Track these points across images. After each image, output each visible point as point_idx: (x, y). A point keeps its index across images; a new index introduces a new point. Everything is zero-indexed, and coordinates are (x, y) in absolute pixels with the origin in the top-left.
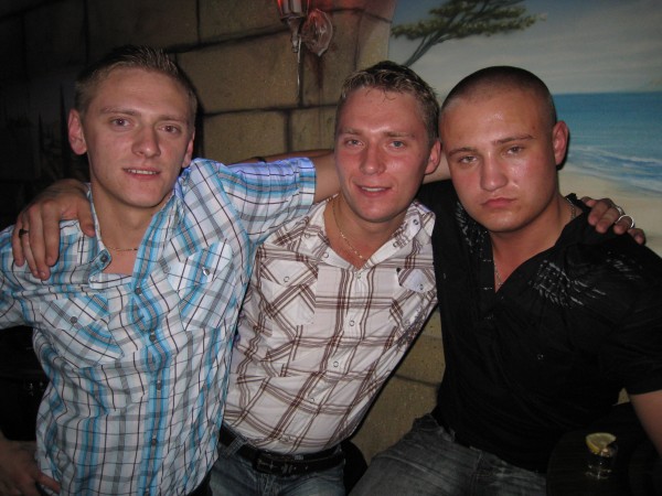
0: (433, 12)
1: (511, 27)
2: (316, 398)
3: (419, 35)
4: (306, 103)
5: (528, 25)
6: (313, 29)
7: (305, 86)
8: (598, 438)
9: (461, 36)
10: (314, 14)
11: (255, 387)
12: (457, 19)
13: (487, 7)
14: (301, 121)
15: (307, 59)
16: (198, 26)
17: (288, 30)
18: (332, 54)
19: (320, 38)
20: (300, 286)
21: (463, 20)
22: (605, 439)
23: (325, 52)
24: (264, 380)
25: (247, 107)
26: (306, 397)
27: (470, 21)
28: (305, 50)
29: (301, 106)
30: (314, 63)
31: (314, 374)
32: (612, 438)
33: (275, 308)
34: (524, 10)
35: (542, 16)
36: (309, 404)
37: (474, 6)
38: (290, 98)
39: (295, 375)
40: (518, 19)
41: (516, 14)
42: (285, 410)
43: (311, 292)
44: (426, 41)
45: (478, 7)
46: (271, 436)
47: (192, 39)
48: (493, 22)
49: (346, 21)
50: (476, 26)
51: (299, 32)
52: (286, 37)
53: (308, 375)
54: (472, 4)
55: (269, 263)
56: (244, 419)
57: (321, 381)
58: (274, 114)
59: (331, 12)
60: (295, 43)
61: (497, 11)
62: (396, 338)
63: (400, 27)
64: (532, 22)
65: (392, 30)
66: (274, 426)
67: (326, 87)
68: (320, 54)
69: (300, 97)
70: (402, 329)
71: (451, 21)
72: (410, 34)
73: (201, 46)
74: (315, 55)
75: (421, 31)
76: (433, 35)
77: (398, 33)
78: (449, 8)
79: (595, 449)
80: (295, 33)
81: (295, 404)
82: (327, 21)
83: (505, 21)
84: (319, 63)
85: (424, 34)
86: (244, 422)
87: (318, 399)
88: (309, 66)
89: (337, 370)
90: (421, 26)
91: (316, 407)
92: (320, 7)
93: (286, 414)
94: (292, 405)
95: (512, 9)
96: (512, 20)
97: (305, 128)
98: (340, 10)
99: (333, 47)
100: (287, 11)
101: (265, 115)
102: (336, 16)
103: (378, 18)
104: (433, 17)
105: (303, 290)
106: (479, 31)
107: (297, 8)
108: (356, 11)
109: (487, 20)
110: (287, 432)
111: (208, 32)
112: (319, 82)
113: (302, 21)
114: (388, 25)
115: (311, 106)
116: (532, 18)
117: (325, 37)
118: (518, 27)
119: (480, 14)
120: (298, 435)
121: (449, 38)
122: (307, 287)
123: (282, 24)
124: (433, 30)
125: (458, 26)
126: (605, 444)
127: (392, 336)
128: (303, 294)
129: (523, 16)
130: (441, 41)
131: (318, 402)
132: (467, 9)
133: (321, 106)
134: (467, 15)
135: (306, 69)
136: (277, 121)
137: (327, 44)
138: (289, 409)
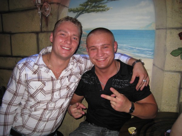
0: (80, 5)
1: (103, 10)
2: (46, 117)
3: (76, 12)
4: (43, 31)
5: (107, 10)
6: (45, 8)
7: (43, 26)
8: (131, 129)
9: (89, 12)
10: (45, 4)
11: (27, 116)
12: (88, 8)
13: (96, 4)
14: (42, 36)
15: (43, 17)
16: (9, 6)
17: (37, 8)
18: (51, 16)
19: (47, 11)
20: (40, 89)
21: (89, 8)
22: (133, 129)
23: (49, 16)
24: (29, 113)
25: (25, 32)
26: (43, 117)
27: (91, 8)
28: (43, 15)
29: (42, 32)
30: (45, 19)
31: (45, 109)
32: (135, 128)
33: (33, 96)
34: (106, 6)
35: (111, 8)
36: (44, 119)
37: (92, 4)
38: (38, 29)
39: (38, 110)
40: (105, 8)
41: (104, 7)
42: (37, 122)
43: (44, 90)
44: (79, 13)
45: (94, 4)
46: (33, 131)
47: (7, 9)
48: (98, 9)
49: (55, 6)
50: (93, 10)
51: (41, 9)
52: (37, 10)
53: (43, 110)
54: (92, 3)
55: (29, 83)
56: (24, 127)
57: (47, 111)
58: (33, 34)
59: (50, 4)
60: (39, 13)
61: (99, 6)
62: (69, 95)
63: (71, 9)
64: (109, 9)
65: (69, 10)
66: (34, 128)
67: (49, 26)
68: (47, 16)
69: (41, 29)
70: (70, 92)
71: (86, 8)
72: (74, 11)
73: (9, 12)
74: (46, 16)
75: (77, 10)
76: (81, 12)
77: (70, 11)
78: (85, 4)
79: (131, 132)
80: (39, 9)
81: (40, 120)
82: (49, 6)
83: (101, 9)
84: (47, 19)
85: (78, 11)
86: (24, 128)
87: (47, 117)
88: (44, 19)
89: (52, 107)
90: (77, 9)
91: (47, 120)
92: (47, 2)
93: (37, 123)
94: (39, 120)
95: (103, 5)
96: (103, 8)
97: (43, 38)
98: (53, 3)
99: (51, 14)
100: (36, 2)
101: (31, 34)
102: (52, 5)
103: (64, 6)
104: (81, 7)
105: (41, 90)
106: (94, 11)
107: (40, 2)
108: (58, 4)
109: (96, 8)
110: (38, 129)
111: (12, 8)
112: (47, 25)
113: (41, 6)
114: (67, 8)
115: (44, 32)
116: (109, 8)
117: (48, 11)
118: (105, 10)
119: (94, 6)
120: (42, 129)
121: (85, 13)
122: (42, 89)
123: (35, 7)
124: (81, 10)
125: (88, 9)
126: (133, 130)
127: (67, 95)
128: (41, 91)
129: (106, 7)
130: (83, 14)
131: (47, 118)
132: (90, 5)
133: (48, 32)
134: (90, 6)
135: (43, 21)
136: (34, 36)
137: (49, 13)
138: (38, 122)
